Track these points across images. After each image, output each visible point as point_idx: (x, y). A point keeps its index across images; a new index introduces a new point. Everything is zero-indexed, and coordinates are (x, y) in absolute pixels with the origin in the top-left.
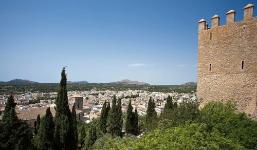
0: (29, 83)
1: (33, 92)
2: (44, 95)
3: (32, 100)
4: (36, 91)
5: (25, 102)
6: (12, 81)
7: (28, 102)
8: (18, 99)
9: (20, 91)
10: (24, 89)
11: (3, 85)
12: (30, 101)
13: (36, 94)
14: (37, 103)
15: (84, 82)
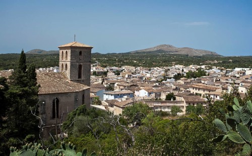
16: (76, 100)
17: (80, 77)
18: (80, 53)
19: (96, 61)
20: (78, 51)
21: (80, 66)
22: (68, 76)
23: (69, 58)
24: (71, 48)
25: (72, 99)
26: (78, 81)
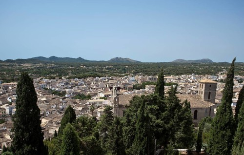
0: (130, 62)
1: (135, 73)
2: (150, 79)
3: (136, 85)
4: (138, 72)
5: (129, 86)
6: (112, 60)
7: (131, 86)
8: (120, 83)
9: (121, 72)
10: (124, 70)
11: (104, 65)
12: (134, 86)
13: (140, 77)
14: (142, 88)
15: (204, 61)
16: (206, 112)
17: (209, 98)
18: (210, 86)
19: (224, 70)
20: (209, 85)
21: (210, 93)
22: (203, 98)
23: (204, 88)
24: (206, 83)
25: (204, 111)
26: (208, 101)
